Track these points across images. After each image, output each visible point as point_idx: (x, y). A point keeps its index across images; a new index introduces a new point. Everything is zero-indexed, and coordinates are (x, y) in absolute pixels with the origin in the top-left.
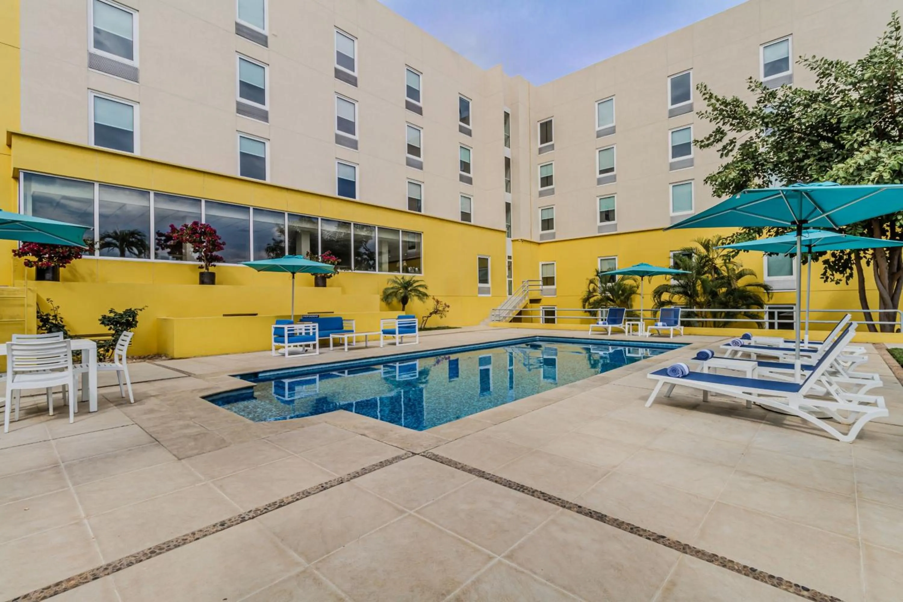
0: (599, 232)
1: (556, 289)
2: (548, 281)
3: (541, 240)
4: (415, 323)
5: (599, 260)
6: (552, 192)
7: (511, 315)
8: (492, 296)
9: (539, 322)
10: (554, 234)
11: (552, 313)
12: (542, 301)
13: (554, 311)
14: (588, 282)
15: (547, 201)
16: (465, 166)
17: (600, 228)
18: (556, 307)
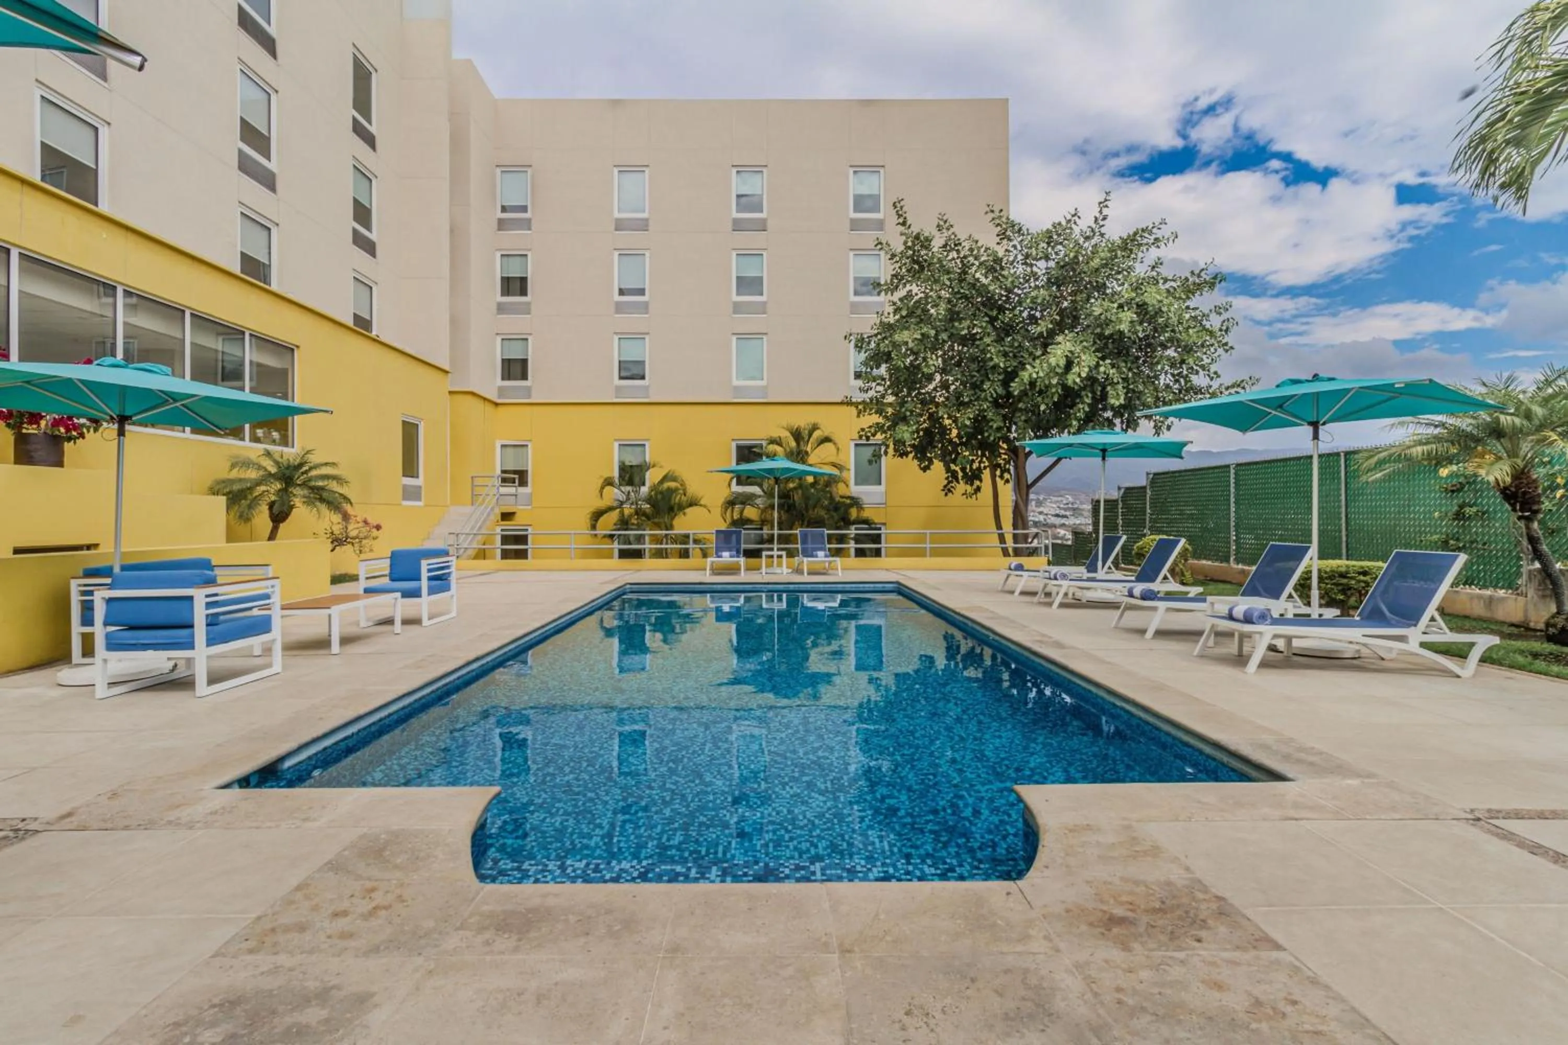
0: (617, 397)
1: (531, 494)
2: (519, 477)
3: (499, 397)
4: (448, 567)
5: (616, 445)
6: (526, 309)
7: (475, 545)
8: (426, 506)
9: (494, 558)
10: (528, 390)
11: (522, 539)
12: (517, 517)
13: (526, 537)
14: (601, 481)
15: (514, 324)
16: (362, 213)
17: (618, 389)
18: (530, 530)
